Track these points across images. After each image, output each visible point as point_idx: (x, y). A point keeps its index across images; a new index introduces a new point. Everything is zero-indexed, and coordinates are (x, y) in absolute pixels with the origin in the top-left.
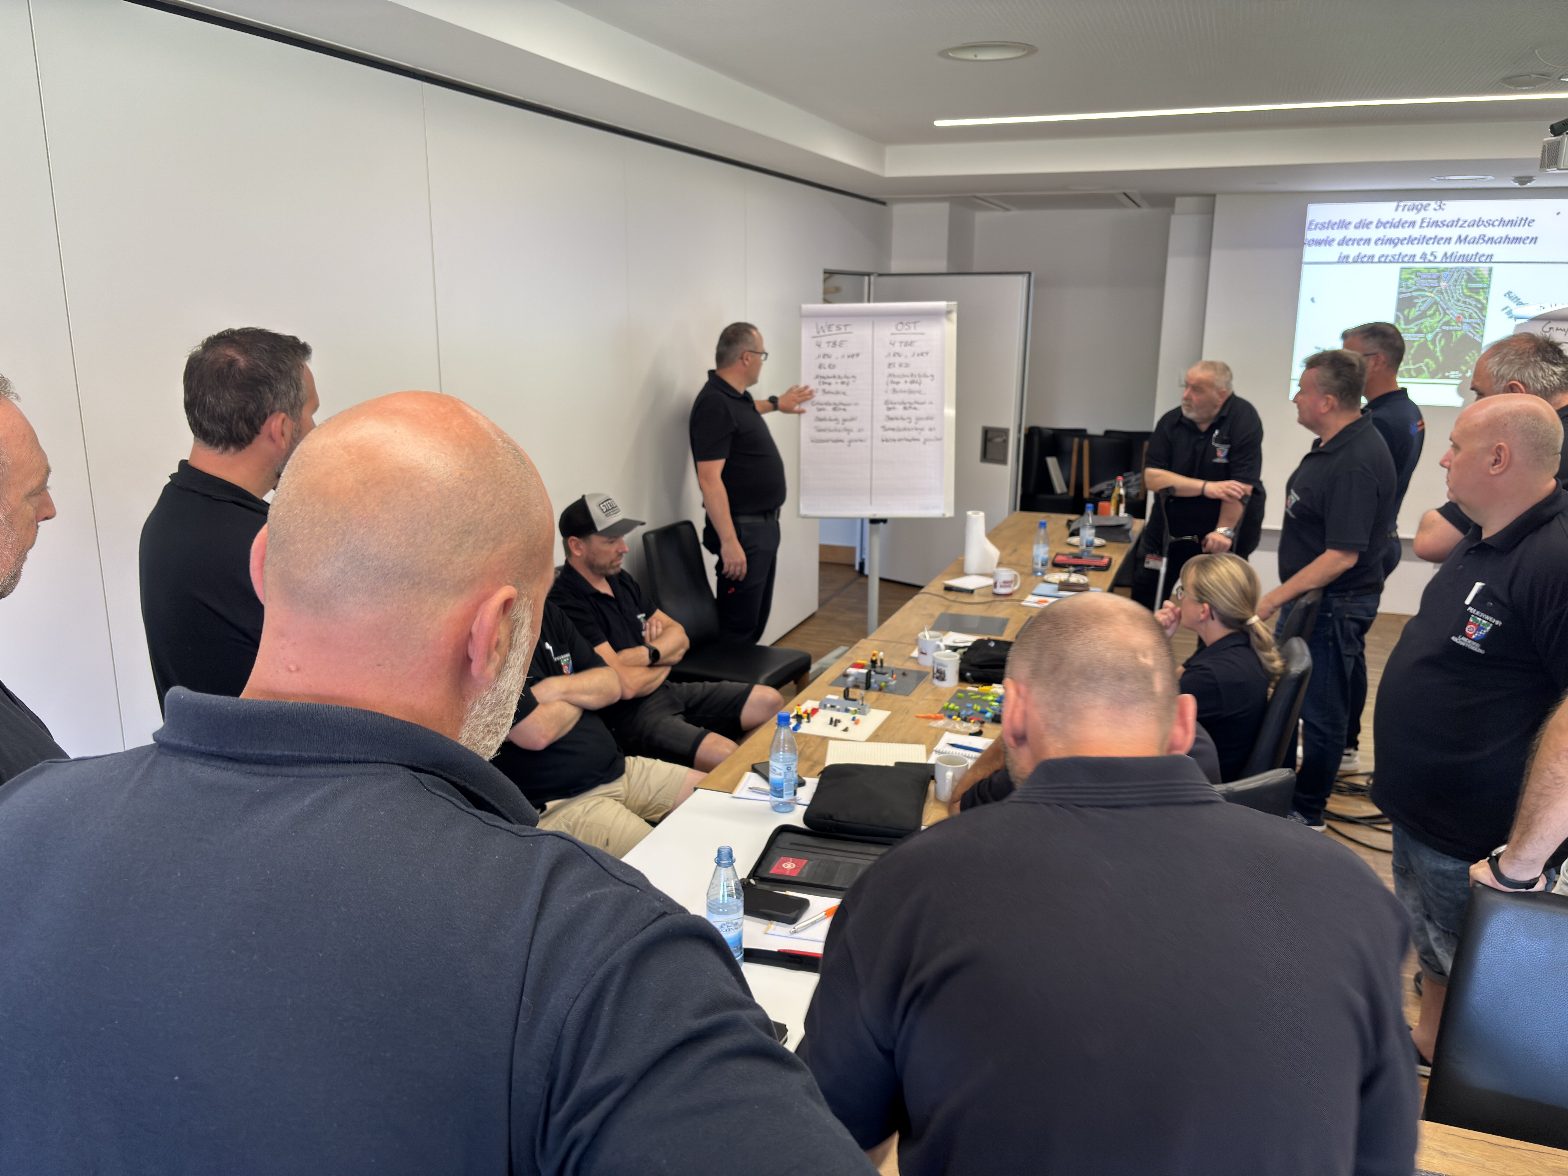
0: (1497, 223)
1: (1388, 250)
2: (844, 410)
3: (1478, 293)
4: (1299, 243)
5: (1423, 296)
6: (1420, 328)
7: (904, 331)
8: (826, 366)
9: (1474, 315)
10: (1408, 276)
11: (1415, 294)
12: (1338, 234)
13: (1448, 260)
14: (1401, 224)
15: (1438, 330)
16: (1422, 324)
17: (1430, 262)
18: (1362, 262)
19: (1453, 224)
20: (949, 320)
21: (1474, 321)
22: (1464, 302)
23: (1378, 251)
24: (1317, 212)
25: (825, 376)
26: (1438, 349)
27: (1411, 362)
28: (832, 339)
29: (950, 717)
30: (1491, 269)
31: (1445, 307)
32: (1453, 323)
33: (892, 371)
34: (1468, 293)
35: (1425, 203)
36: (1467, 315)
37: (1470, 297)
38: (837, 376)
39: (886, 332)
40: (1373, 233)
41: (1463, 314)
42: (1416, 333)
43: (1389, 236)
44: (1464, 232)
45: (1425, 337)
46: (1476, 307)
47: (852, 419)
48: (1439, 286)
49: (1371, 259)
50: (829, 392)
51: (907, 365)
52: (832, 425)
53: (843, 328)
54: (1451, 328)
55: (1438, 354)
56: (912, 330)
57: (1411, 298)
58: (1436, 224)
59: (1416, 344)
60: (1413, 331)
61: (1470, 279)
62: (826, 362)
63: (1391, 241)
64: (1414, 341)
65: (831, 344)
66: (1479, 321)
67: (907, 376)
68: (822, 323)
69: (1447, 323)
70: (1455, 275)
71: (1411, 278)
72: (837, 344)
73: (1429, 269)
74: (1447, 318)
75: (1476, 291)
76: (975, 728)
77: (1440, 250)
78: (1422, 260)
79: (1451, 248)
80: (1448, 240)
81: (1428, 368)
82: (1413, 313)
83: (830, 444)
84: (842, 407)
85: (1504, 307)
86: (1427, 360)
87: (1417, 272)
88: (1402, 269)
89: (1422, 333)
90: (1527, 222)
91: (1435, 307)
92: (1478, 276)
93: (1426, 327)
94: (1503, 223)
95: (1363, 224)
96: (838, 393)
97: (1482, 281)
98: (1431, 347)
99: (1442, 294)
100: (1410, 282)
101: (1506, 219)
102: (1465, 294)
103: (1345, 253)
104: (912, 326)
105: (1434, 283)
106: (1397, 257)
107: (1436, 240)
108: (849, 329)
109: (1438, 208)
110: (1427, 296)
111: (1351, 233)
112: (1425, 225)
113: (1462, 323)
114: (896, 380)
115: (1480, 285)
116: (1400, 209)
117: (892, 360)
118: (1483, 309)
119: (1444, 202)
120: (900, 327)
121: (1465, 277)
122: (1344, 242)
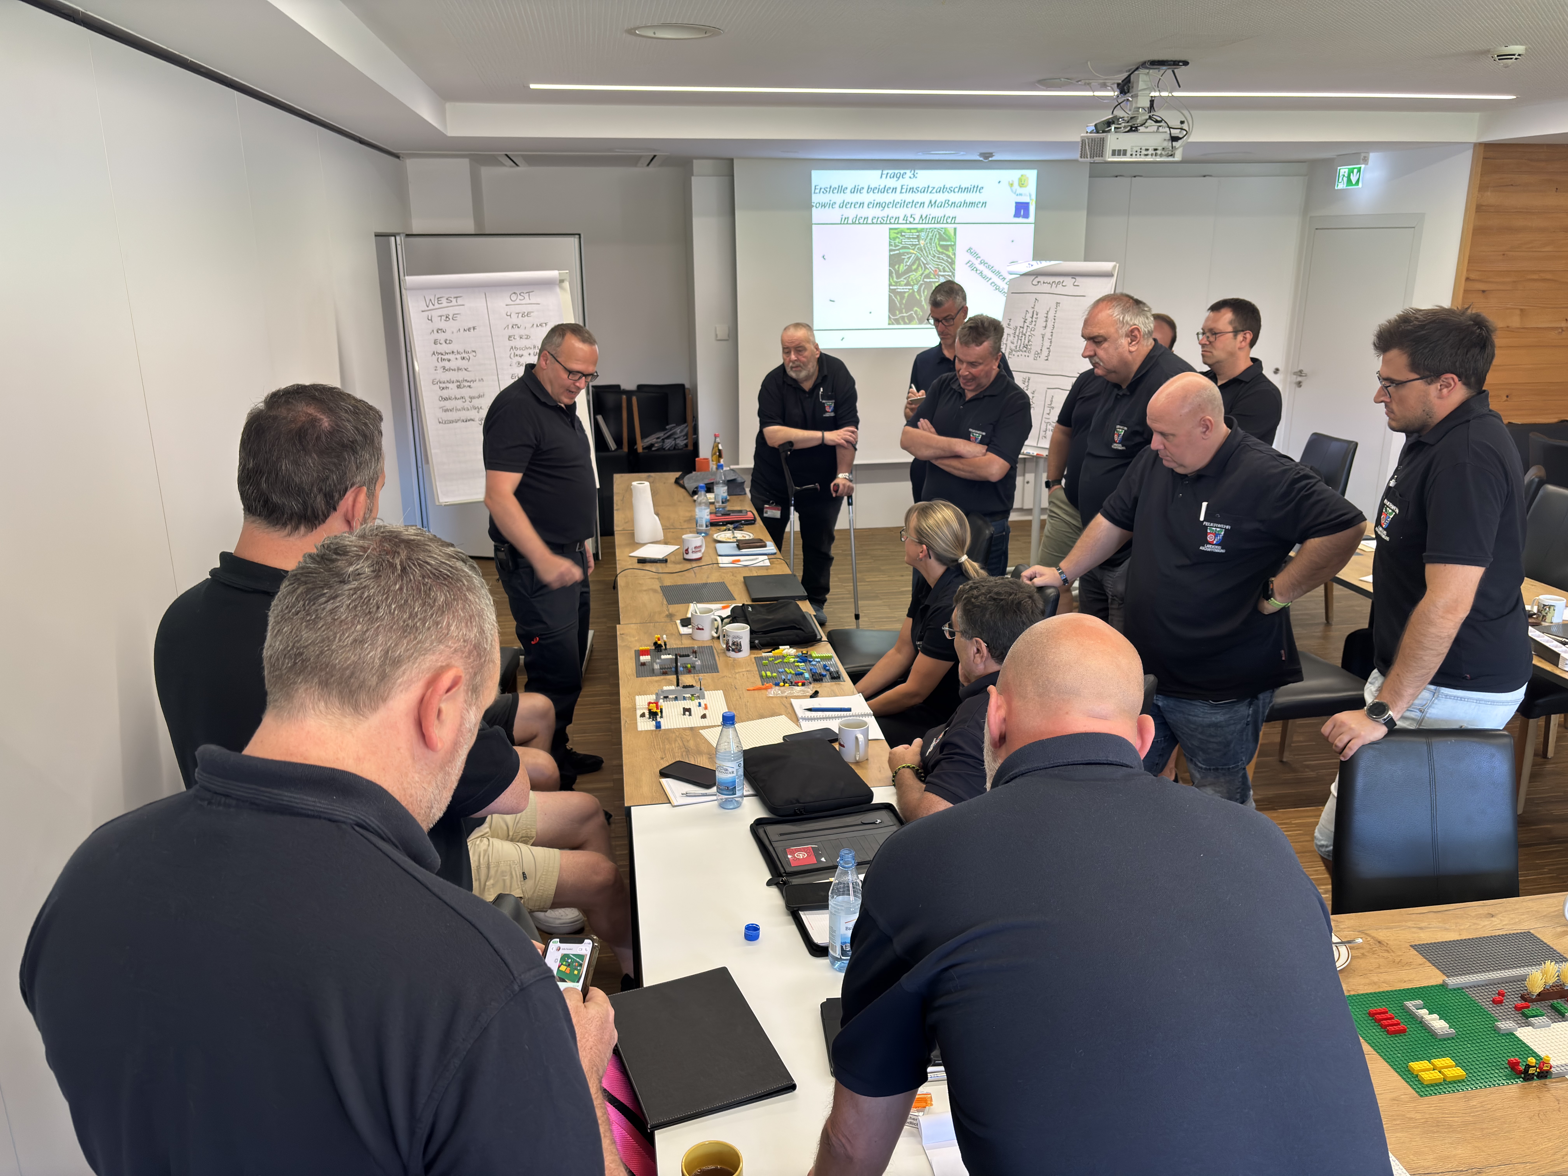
0: (956, 190)
1: (877, 212)
2: (469, 386)
3: (948, 250)
4: (808, 206)
5: (908, 253)
6: (908, 281)
7: (518, 301)
8: (442, 341)
9: (947, 269)
10: (896, 235)
11: (901, 251)
12: (838, 198)
13: (924, 222)
14: (884, 190)
15: (921, 282)
16: (909, 277)
17: (911, 223)
18: (859, 223)
19: (925, 190)
20: (562, 288)
21: (947, 273)
22: (939, 258)
23: (872, 213)
24: (820, 178)
25: (443, 352)
26: (923, 299)
27: (904, 311)
28: (444, 312)
29: (777, 684)
30: (955, 229)
31: (925, 262)
32: (932, 276)
33: (513, 343)
34: (941, 250)
35: (902, 172)
36: (941, 268)
37: (942, 253)
38: (455, 351)
39: (501, 303)
40: (866, 198)
41: (938, 268)
42: (906, 285)
43: (877, 201)
44: (935, 197)
45: (912, 289)
46: (947, 261)
47: (479, 397)
48: (919, 244)
49: (865, 221)
50: (450, 369)
51: (528, 337)
52: (459, 404)
53: (454, 300)
54: (931, 280)
55: (923, 303)
56: (527, 301)
57: (900, 255)
58: (912, 190)
59: (906, 295)
60: (902, 283)
61: (941, 238)
62: (441, 337)
63: (879, 204)
64: (905, 292)
65: (444, 318)
66: (950, 274)
67: (531, 348)
68: (430, 296)
69: (928, 276)
70: (930, 235)
71: (897, 237)
72: (450, 317)
73: (910, 229)
74: (927, 272)
75: (946, 248)
76: (810, 690)
77: (918, 212)
78: (905, 222)
79: (926, 211)
80: (922, 204)
81: (917, 315)
82: (902, 268)
83: (459, 424)
84: (467, 384)
85: (967, 261)
86: (916, 309)
87: (901, 232)
88: (890, 229)
89: (910, 285)
90: (978, 189)
91: (917, 262)
92: (947, 235)
93: (912, 280)
94: (961, 189)
95: (856, 190)
96: (459, 369)
97: (949, 240)
98: (918, 297)
99: (922, 251)
100: (897, 240)
101: (963, 186)
102: (938, 251)
103: (845, 215)
104: (526, 296)
105: (915, 242)
106: (885, 219)
107: (914, 204)
108: (460, 301)
109: (912, 176)
110: (911, 253)
111: (849, 197)
112: (904, 191)
113: (939, 276)
114: (518, 352)
115: (949, 243)
116: (884, 176)
117: (511, 332)
118: (952, 263)
119: (916, 171)
120: (514, 297)
121: (937, 236)
122: (843, 205)
